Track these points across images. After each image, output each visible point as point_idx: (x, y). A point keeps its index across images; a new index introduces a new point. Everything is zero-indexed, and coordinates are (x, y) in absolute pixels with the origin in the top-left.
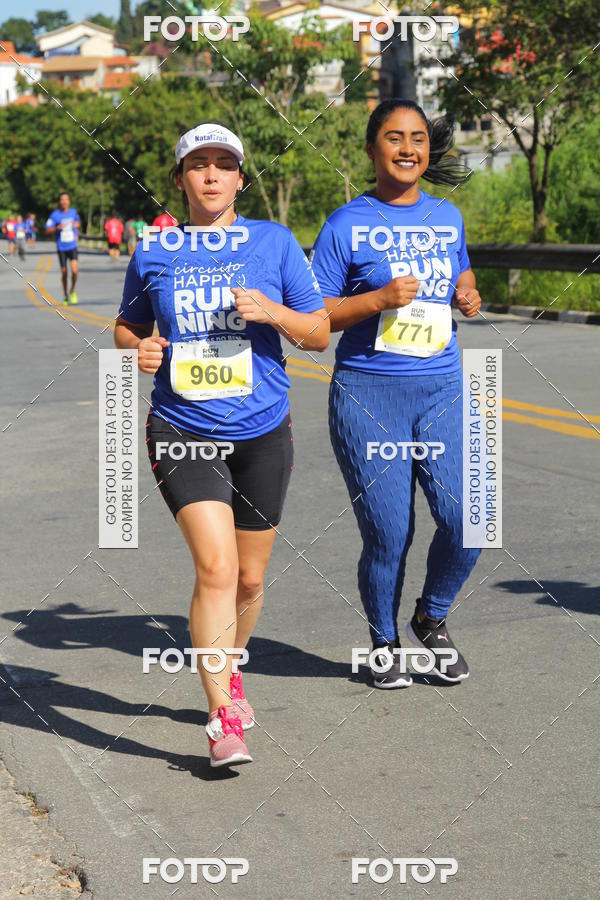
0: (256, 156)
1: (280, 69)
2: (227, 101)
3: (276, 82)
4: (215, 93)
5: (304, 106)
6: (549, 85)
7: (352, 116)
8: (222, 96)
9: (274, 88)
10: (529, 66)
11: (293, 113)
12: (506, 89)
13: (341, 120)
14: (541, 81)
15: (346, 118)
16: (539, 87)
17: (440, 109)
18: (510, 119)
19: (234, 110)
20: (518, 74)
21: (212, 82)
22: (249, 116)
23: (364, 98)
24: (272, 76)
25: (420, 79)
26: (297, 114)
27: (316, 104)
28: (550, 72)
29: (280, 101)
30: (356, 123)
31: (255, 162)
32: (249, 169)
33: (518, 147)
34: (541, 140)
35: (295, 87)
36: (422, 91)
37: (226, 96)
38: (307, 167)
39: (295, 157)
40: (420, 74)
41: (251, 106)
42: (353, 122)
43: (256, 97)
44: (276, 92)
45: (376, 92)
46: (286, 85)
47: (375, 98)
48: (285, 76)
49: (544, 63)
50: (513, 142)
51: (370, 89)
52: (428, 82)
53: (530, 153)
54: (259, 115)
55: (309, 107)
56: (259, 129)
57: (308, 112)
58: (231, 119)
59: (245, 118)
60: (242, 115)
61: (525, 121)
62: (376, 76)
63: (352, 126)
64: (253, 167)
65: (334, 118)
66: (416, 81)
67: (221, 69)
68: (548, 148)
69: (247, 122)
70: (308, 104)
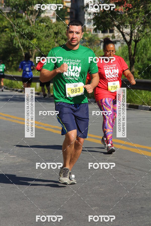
0: (21, 40)
1: (32, 6)
2: (10, 18)
3: (30, 12)
4: (5, 15)
5: (41, 21)
6: (137, 17)
7: (60, 26)
8: (8, 16)
9: (29, 14)
10: (129, 9)
11: (36, 24)
12: (120, 18)
13: (55, 28)
14: (134, 16)
15: (57, 27)
16: (133, 17)
17: (94, 25)
18: (121, 30)
19: (13, 22)
20: (125, 12)
21: (5, 10)
22: (19, 24)
23: (64, 19)
24: (28, 9)
25: (86, 12)
26: (38, 25)
27: (46, 21)
28: (138, 12)
29: (31, 19)
30: (61, 29)
31: (21, 43)
32: (18, 45)
33: (124, 40)
34: (133, 38)
35: (37, 14)
36: (87, 17)
37: (10, 17)
38: (41, 46)
39: (36, 41)
40: (86, 10)
41: (20, 21)
42: (60, 29)
43: (22, 17)
44: (30, 15)
45: (69, 17)
46: (34, 13)
47: (68, 19)
48: (33, 10)
49: (135, 9)
50: (122, 39)
51: (67, 16)
52: (90, 14)
53: (129, 43)
54: (23, 24)
55: (43, 22)
56: (23, 30)
57: (42, 24)
58: (11, 25)
59: (17, 25)
60: (16, 24)
61: (127, 30)
62: (69, 10)
63: (60, 30)
64: (20, 44)
65: (53, 27)
66: (85, 13)
67: (8, 6)
68: (136, 41)
69: (18, 27)
70: (43, 21)
